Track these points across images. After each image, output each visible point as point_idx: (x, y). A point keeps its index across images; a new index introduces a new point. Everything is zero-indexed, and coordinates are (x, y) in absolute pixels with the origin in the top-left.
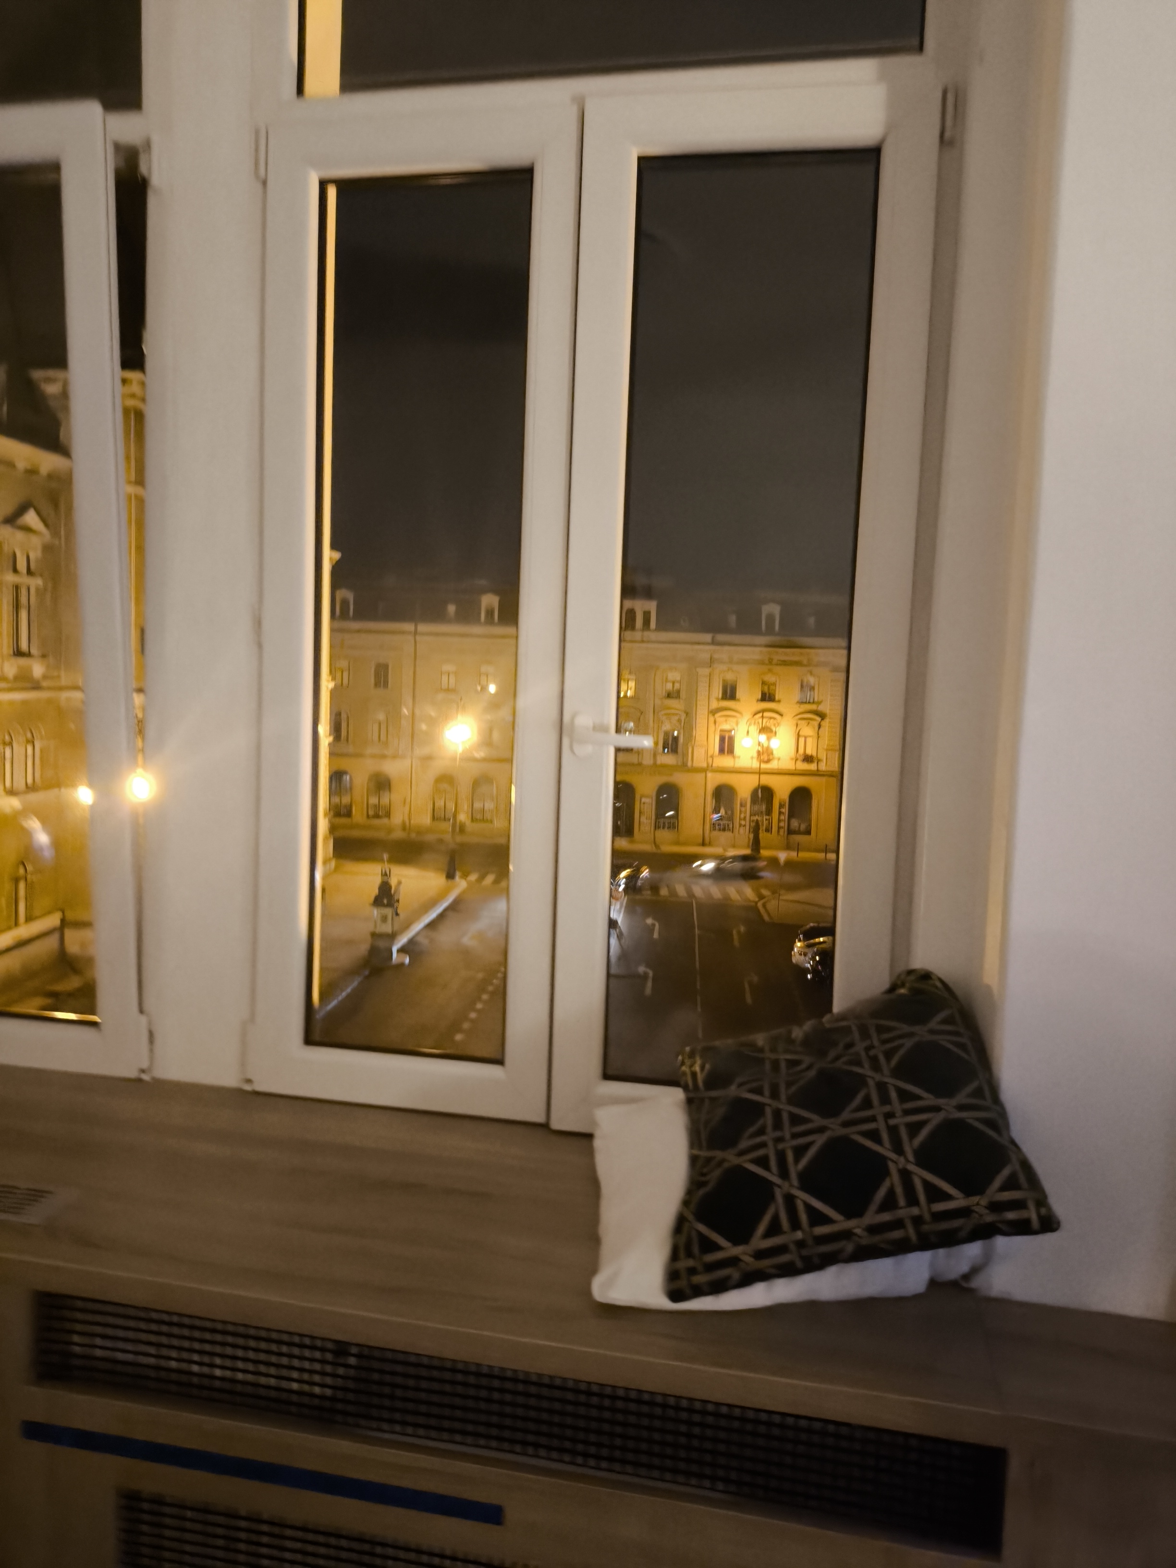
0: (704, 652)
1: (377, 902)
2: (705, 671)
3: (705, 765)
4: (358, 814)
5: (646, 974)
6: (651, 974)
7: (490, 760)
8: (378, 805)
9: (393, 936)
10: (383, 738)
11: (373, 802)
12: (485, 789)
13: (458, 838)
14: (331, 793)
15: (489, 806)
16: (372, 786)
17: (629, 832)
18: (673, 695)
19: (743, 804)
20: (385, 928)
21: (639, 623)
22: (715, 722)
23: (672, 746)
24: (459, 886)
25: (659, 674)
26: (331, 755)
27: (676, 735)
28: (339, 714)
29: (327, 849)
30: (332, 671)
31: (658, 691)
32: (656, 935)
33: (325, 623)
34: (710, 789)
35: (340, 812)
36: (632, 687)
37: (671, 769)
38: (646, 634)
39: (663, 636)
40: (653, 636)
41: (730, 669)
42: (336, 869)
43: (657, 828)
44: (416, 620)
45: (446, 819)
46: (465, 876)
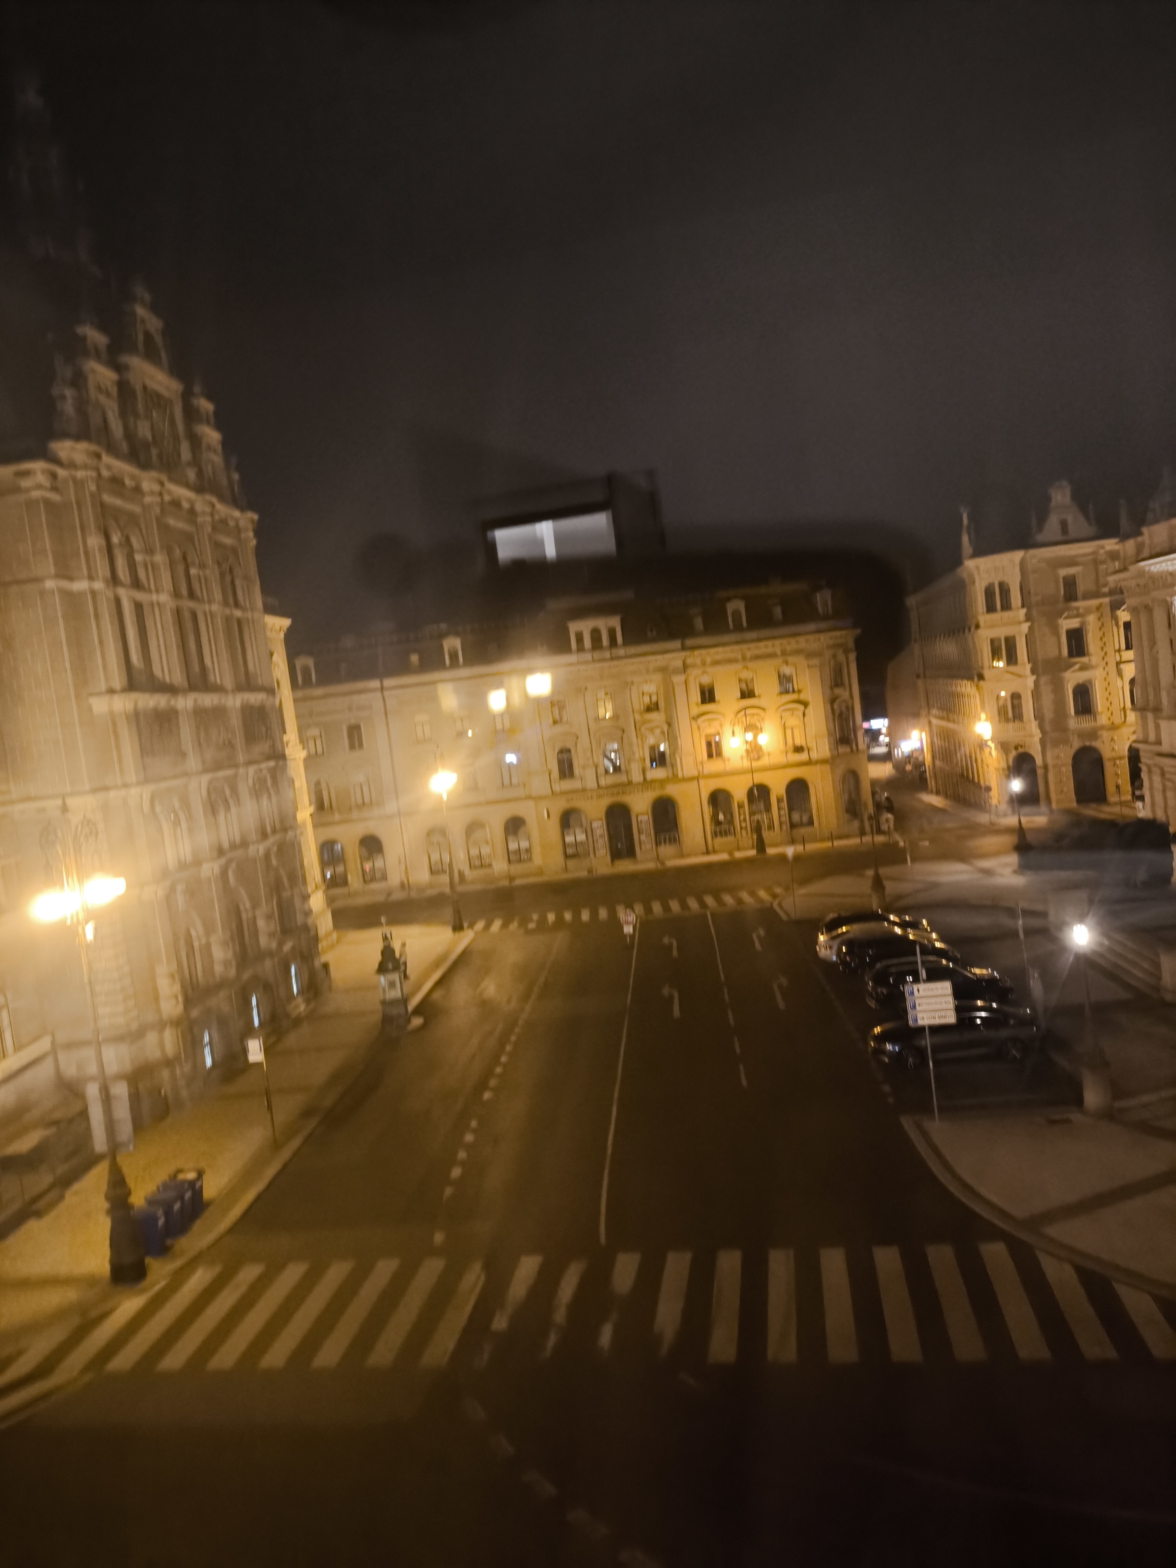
0: (675, 659)
1: (382, 969)
2: (680, 678)
3: (695, 773)
4: (354, 881)
5: (671, 997)
6: (676, 995)
7: (478, 804)
8: (373, 869)
9: (404, 1001)
10: (367, 800)
11: (368, 866)
12: (478, 835)
13: (460, 889)
14: (324, 865)
15: (486, 850)
16: (364, 850)
17: (631, 852)
18: (652, 708)
19: (741, 806)
20: (395, 994)
21: (605, 641)
22: (699, 728)
23: (659, 759)
24: (467, 937)
25: (634, 689)
26: (315, 826)
27: (662, 748)
28: (318, 784)
29: (325, 923)
30: (303, 741)
31: (636, 706)
32: (675, 953)
33: (286, 694)
34: (705, 796)
35: (335, 883)
36: (609, 706)
37: (662, 783)
38: (614, 651)
39: (632, 650)
40: (621, 652)
41: (704, 672)
42: (338, 941)
43: (658, 843)
44: (381, 676)
45: (444, 871)
46: (471, 926)
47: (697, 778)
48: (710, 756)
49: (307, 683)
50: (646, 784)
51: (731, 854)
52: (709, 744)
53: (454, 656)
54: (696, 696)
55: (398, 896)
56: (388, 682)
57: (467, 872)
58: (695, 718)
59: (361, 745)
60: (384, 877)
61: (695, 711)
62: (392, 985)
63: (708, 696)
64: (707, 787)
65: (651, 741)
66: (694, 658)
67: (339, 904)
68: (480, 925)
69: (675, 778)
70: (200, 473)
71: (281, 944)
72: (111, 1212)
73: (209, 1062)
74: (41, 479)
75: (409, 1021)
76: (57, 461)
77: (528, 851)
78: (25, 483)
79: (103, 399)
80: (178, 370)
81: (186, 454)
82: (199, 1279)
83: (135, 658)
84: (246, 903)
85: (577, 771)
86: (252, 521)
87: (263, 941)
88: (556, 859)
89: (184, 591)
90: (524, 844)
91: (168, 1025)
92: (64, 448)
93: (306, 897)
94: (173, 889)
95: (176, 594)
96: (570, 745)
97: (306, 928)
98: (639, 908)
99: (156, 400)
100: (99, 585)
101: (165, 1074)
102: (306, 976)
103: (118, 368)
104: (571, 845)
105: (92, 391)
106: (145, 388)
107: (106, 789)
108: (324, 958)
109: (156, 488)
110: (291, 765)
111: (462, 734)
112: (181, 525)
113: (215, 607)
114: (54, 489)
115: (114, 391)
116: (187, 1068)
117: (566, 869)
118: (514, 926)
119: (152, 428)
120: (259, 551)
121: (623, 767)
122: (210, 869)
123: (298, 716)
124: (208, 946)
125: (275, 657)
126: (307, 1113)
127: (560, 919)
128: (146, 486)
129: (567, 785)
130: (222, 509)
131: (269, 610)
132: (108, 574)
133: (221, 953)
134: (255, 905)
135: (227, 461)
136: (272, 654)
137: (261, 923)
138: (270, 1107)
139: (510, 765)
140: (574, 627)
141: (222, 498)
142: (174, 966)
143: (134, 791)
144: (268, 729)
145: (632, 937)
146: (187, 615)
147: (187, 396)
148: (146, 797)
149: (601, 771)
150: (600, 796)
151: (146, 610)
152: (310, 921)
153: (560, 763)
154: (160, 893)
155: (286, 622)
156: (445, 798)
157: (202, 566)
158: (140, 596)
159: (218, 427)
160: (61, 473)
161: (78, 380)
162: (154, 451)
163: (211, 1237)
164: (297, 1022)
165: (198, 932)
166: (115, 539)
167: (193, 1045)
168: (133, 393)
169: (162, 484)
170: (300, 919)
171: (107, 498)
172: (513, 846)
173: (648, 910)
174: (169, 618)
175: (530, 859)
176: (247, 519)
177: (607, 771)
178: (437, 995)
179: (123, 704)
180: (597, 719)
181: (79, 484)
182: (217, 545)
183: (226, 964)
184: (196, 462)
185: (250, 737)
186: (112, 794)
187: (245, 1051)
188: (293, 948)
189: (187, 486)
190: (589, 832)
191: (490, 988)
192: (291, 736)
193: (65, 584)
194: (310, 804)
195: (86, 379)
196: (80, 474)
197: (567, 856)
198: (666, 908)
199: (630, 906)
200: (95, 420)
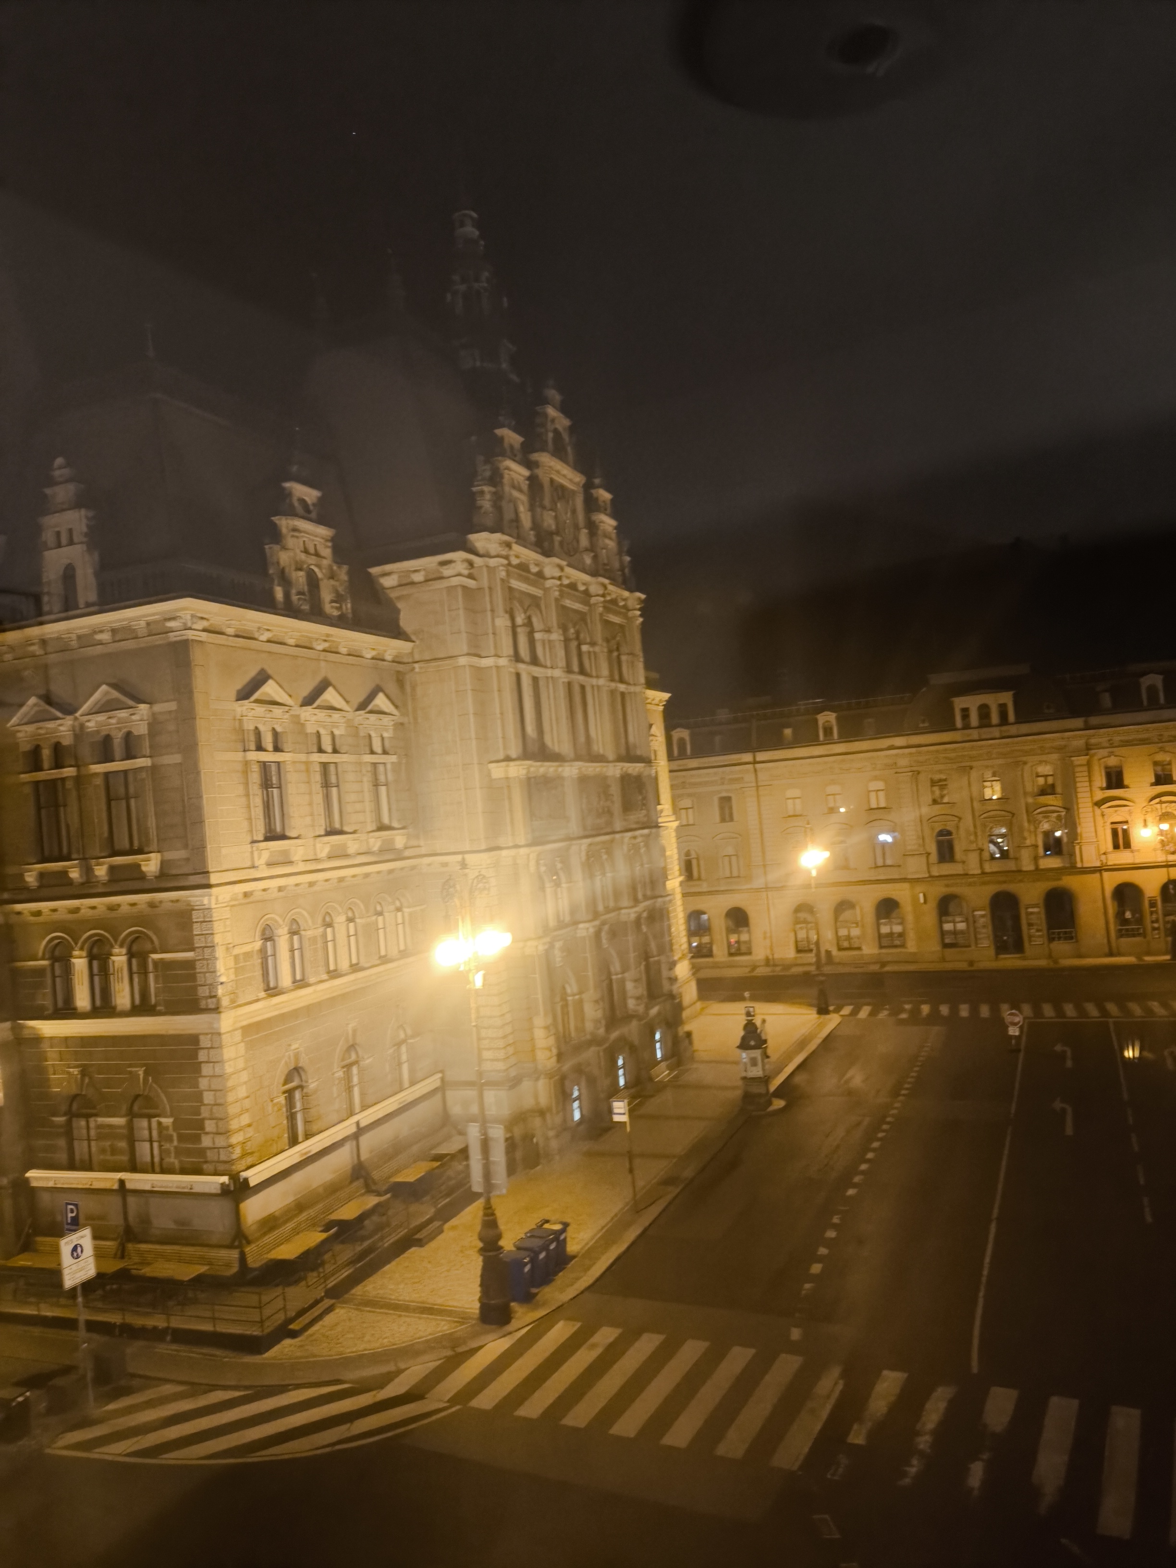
0: (1078, 740)
1: (744, 1045)
2: (1083, 759)
3: (1098, 864)
4: (720, 953)
5: (1064, 1110)
6: (1069, 1110)
7: (849, 883)
8: (738, 942)
9: (766, 1080)
10: (735, 874)
11: (733, 938)
12: (847, 915)
13: (827, 970)
14: (691, 934)
15: (855, 932)
16: (730, 923)
17: (1018, 946)
18: (1047, 790)
19: (1153, 904)
20: (756, 1072)
21: (995, 718)
22: (1103, 815)
23: (1055, 847)
24: (833, 1021)
25: (1027, 768)
26: (685, 895)
27: (1058, 834)
28: (688, 854)
29: (689, 993)
30: (676, 810)
31: (1029, 788)
32: (1069, 1064)
33: (662, 765)
34: (1109, 889)
35: (701, 953)
36: (997, 787)
37: (1059, 872)
38: (1004, 728)
39: (1025, 728)
40: (1013, 729)
41: (1111, 754)
42: (703, 1009)
43: (1051, 940)
44: (754, 750)
45: (811, 951)
46: (837, 1010)
47: (1099, 870)
48: (1116, 847)
49: (682, 755)
50: (1039, 874)
51: (1139, 958)
52: (1115, 833)
53: (828, 731)
54: (1100, 780)
55: (762, 971)
56: (761, 756)
57: (835, 952)
58: (1099, 804)
59: (731, 819)
60: (749, 953)
61: (1099, 795)
62: (754, 1062)
63: (1115, 779)
64: (1111, 880)
65: (1046, 826)
66: (1100, 737)
67: (704, 974)
68: (847, 1010)
69: (1073, 869)
70: (595, 558)
71: (648, 1008)
72: (482, 1251)
73: (577, 1116)
74: (462, 568)
75: (770, 1103)
76: (473, 551)
77: (901, 935)
78: (447, 571)
79: (516, 494)
80: (583, 465)
81: (584, 541)
82: (560, 1332)
83: (530, 729)
84: (616, 966)
85: (959, 854)
86: (641, 601)
87: (631, 1003)
88: (933, 947)
89: (576, 668)
90: (897, 929)
91: (542, 1076)
92: (481, 540)
93: (672, 965)
94: (552, 945)
95: (569, 670)
96: (950, 827)
97: (671, 996)
98: (1027, 1009)
99: (560, 492)
100: (503, 662)
101: (537, 1122)
102: (670, 1044)
103: (529, 465)
104: (949, 932)
105: (507, 489)
106: (552, 481)
107: (499, 848)
108: (687, 1028)
109: (557, 573)
110: (663, 833)
111: (833, 810)
112: (577, 606)
113: (601, 682)
114: (471, 576)
115: (525, 485)
116: (558, 1119)
117: (943, 960)
118: (883, 1015)
119: (556, 517)
120: (645, 629)
121: (1012, 855)
122: (585, 930)
123: (673, 787)
124: (581, 1002)
125: (654, 730)
126: (668, 1181)
127: (935, 1012)
128: (549, 571)
129: (947, 869)
130: (615, 591)
131: (651, 684)
132: (511, 652)
133: (593, 1012)
134: (625, 969)
135: (620, 544)
136: (651, 726)
137: (629, 986)
138: (631, 1171)
139: (884, 844)
140: (959, 703)
141: (614, 581)
142: (549, 1021)
143: (523, 851)
144: (644, 798)
145: (1018, 1038)
146: (577, 689)
147: (588, 487)
148: (533, 856)
149: (986, 855)
150: (984, 883)
151: (542, 683)
152: (675, 988)
153: (940, 845)
154: (541, 948)
155: (666, 696)
156: (814, 873)
157: (593, 644)
158: (537, 671)
159: (614, 516)
160: (478, 561)
161: (496, 479)
162: (557, 539)
163: (571, 1293)
164: (662, 1087)
165: (572, 988)
166: (520, 620)
167: (563, 1096)
168: (541, 486)
169: (562, 569)
170: (666, 986)
171: (516, 584)
172: (885, 930)
173: (1038, 1011)
174: (562, 692)
175: (903, 946)
176: (634, 599)
177: (992, 858)
178: (798, 1079)
179: (517, 770)
180: (984, 801)
181: (491, 570)
182: (607, 623)
183: (597, 1022)
184: (592, 548)
185: (627, 807)
186: (504, 853)
187: (610, 1112)
188: (659, 1014)
189: (584, 570)
190: (970, 920)
191: (857, 1078)
192: (666, 805)
193: (475, 660)
194: (681, 875)
195: (501, 476)
196: (493, 562)
197: (945, 946)
198: (1060, 1013)
199: (1015, 1006)
200: (508, 515)
